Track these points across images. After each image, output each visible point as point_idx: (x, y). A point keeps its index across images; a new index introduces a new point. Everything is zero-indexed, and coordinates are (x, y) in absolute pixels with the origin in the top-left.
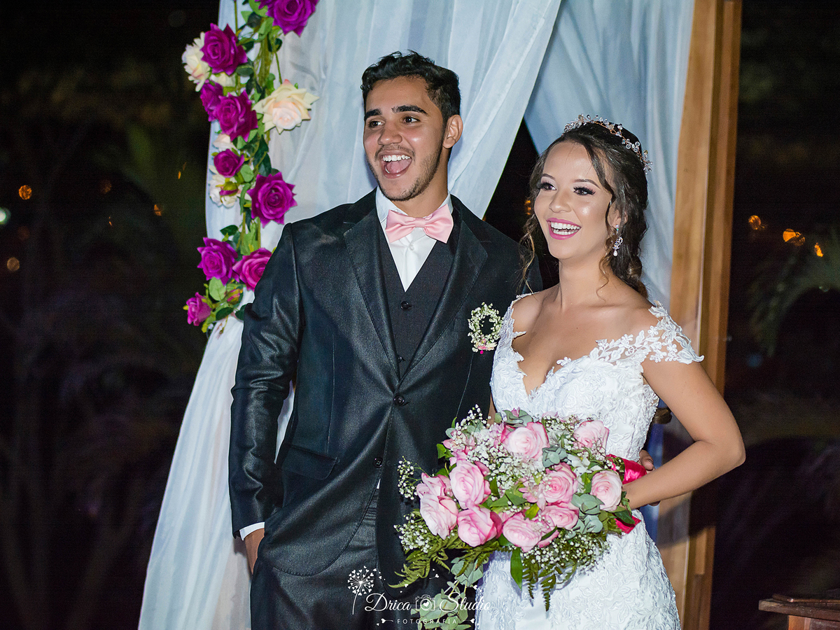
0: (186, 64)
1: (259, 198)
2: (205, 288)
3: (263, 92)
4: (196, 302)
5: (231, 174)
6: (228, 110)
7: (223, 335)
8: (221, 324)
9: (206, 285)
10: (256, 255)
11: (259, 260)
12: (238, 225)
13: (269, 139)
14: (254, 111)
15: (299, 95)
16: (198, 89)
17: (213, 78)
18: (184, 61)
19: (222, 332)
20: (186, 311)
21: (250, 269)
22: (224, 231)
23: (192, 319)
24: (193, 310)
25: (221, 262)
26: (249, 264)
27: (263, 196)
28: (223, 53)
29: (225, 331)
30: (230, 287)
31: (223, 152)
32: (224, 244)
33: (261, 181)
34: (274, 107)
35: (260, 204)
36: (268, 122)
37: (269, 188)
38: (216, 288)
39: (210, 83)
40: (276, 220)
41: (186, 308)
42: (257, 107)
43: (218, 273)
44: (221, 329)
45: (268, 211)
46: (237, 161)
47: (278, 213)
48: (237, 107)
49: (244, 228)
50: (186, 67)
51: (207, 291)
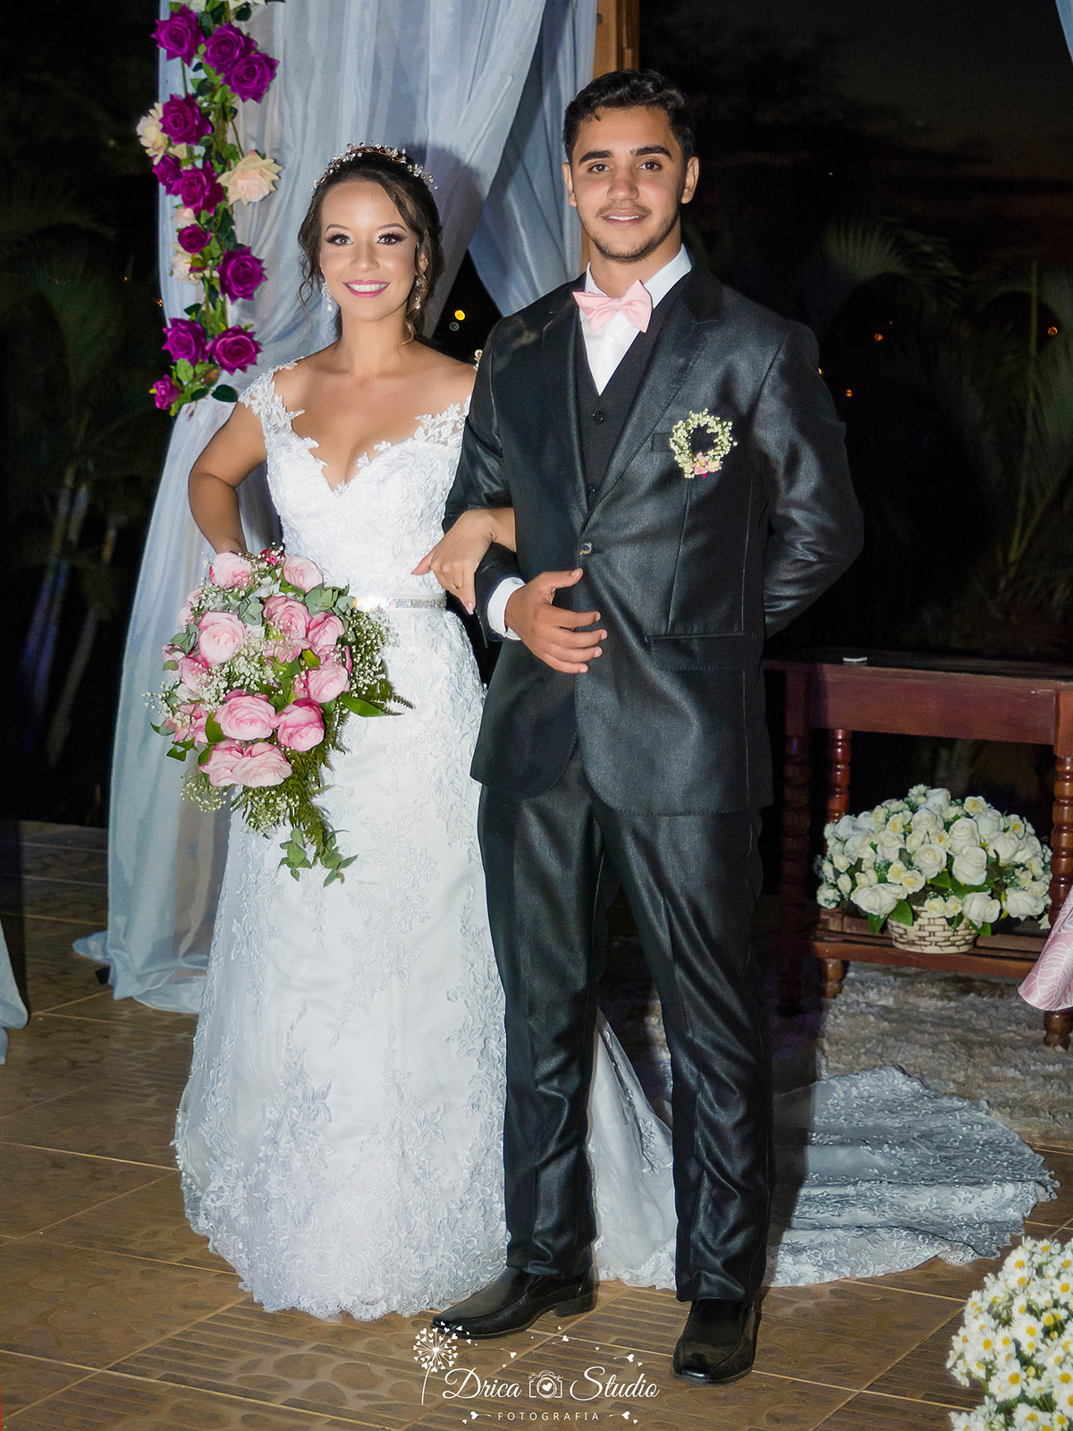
0: (140, 136)
1: (229, 273)
2: (171, 370)
3: (226, 164)
4: (166, 385)
5: (197, 251)
6: (192, 184)
7: (193, 417)
8: (190, 407)
9: (173, 367)
10: (231, 333)
11: (233, 339)
12: (201, 302)
13: (233, 212)
14: (219, 184)
15: (264, 166)
16: (156, 162)
17: (171, 150)
18: (139, 133)
19: (192, 414)
20: (153, 395)
21: (224, 351)
22: (188, 311)
23: (161, 403)
24: (163, 393)
25: (190, 342)
26: (224, 342)
27: (232, 272)
28: (186, 123)
29: (195, 413)
30: (200, 369)
31: (187, 228)
32: (190, 324)
33: (228, 256)
34: (240, 178)
35: (229, 281)
36: (232, 197)
37: (238, 264)
38: (184, 369)
39: (168, 156)
40: (244, 297)
41: (153, 391)
42: (221, 180)
43: (187, 355)
44: (190, 412)
45: (237, 287)
46: (203, 237)
47: (247, 290)
48: (202, 181)
49: (208, 306)
50: (141, 139)
51: (174, 373)
